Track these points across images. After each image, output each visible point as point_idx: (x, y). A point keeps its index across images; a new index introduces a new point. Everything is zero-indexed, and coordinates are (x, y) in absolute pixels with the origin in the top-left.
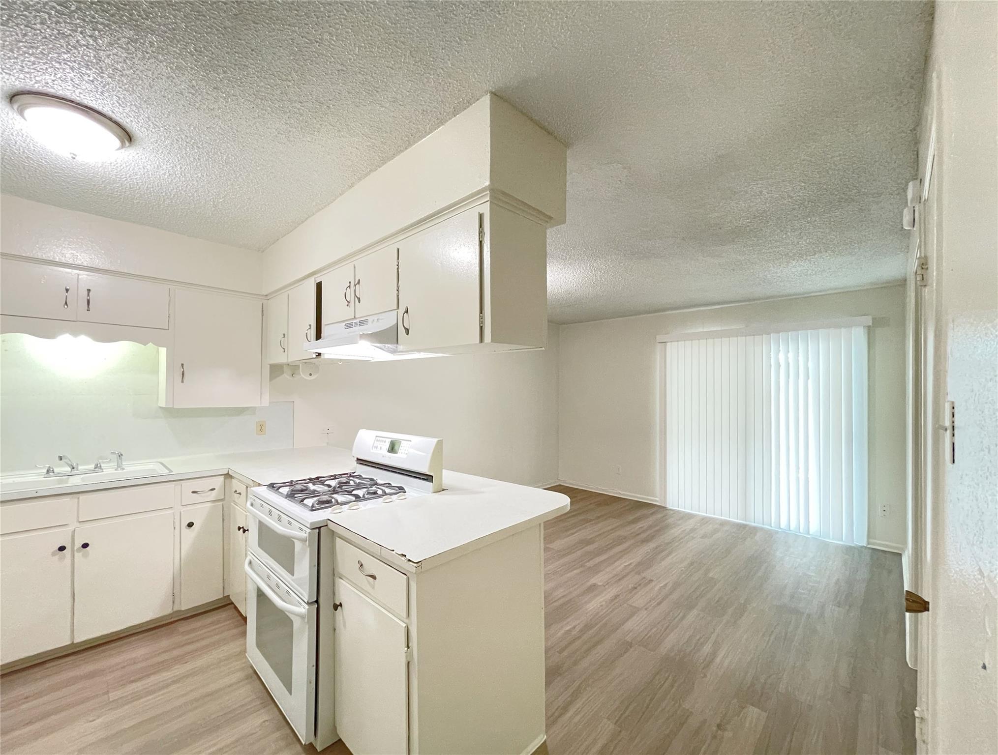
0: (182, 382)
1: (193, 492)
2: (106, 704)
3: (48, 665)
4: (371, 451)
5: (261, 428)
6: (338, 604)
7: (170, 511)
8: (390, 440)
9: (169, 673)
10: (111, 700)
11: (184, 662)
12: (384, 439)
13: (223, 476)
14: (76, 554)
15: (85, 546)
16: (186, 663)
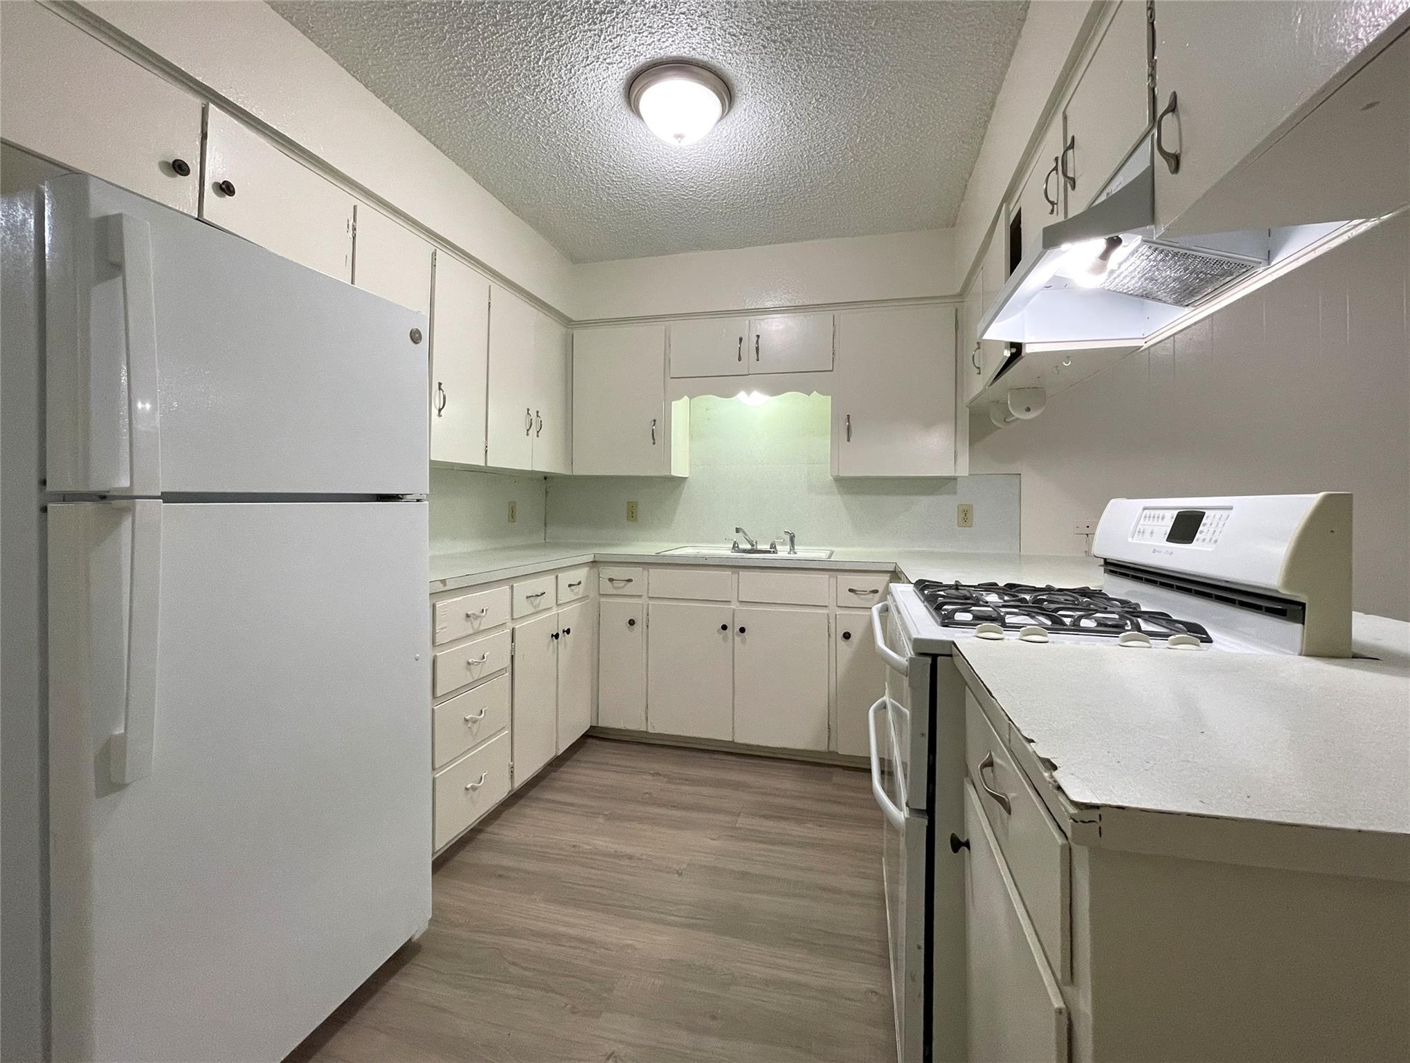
0: (849, 440)
1: (851, 590)
2: (732, 828)
3: (716, 756)
4: (1130, 540)
5: (965, 516)
6: (963, 840)
7: (825, 611)
8: (1175, 513)
9: (799, 829)
10: (737, 825)
11: (819, 823)
12: (1161, 513)
13: (889, 575)
14: (736, 638)
15: (742, 630)
16: (821, 826)
